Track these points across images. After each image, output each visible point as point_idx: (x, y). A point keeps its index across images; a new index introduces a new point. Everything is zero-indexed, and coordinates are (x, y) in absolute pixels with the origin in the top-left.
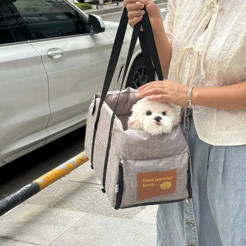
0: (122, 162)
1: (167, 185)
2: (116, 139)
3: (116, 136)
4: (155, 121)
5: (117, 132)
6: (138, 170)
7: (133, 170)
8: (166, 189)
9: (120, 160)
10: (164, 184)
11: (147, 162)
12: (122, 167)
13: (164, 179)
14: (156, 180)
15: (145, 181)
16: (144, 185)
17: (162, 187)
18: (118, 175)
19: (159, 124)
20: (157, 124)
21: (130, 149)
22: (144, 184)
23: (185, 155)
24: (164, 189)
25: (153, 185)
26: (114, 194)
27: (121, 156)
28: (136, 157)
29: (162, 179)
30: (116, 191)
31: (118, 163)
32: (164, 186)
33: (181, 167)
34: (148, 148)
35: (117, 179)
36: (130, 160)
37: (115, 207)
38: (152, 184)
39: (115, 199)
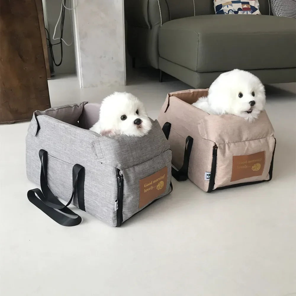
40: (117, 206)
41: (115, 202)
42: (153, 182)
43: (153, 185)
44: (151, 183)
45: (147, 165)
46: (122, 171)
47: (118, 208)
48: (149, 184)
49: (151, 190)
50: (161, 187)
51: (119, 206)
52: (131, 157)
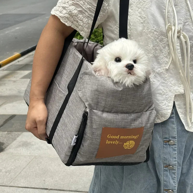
0: (88, 110)
1: (130, 144)
2: (85, 83)
3: (86, 80)
4: (126, 69)
5: (87, 76)
6: (104, 123)
7: (98, 122)
8: (128, 148)
9: (86, 108)
10: (127, 143)
11: (116, 116)
12: (87, 117)
13: (130, 137)
14: (122, 137)
15: (110, 137)
16: (107, 142)
17: (125, 147)
18: (79, 125)
19: (130, 73)
20: (129, 73)
21: (100, 97)
22: (107, 140)
23: (153, 112)
24: (126, 148)
25: (117, 143)
26: (69, 147)
27: (88, 103)
28: (105, 107)
29: (128, 137)
30: (73, 144)
31: (83, 111)
32: (127, 146)
33: (149, 125)
34: (121, 100)
35: (78, 130)
36: (96, 110)
37: (66, 163)
38: (116, 141)
39: (69, 154)
40: (75, 141)
41: (75, 136)
42: (120, 137)
43: (119, 140)
44: (118, 137)
45: (119, 117)
46: (88, 109)
47: (75, 144)
48: (114, 137)
49: (115, 144)
50: (129, 147)
51: (76, 143)
52: (104, 101)
